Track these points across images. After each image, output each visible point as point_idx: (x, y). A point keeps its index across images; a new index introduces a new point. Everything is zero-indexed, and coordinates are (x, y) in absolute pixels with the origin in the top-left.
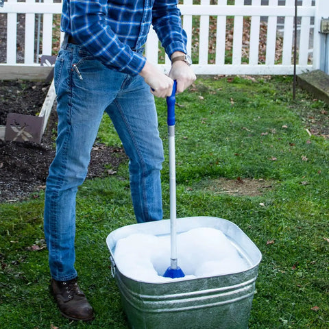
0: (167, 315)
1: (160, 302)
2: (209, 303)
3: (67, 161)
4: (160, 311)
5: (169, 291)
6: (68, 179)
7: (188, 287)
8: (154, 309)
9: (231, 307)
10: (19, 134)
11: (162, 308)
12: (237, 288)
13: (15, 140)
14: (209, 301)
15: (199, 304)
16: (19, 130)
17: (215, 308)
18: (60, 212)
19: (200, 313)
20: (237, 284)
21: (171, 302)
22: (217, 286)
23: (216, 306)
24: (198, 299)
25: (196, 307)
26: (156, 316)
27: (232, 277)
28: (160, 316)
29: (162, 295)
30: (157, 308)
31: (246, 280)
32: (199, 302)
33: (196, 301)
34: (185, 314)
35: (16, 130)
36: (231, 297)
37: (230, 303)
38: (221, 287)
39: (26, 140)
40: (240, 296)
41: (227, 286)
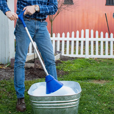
0: (42, 110)
1: (39, 104)
2: (58, 107)
3: (18, 56)
4: (39, 108)
5: (41, 100)
6: (19, 63)
7: (48, 99)
8: (37, 107)
9: (67, 109)
10: (38, 66)
11: (40, 107)
12: (69, 102)
13: (37, 68)
14: (58, 106)
15: (53, 107)
16: (38, 65)
17: (60, 109)
18: (17, 74)
19: (54, 110)
20: (68, 100)
21: (43, 105)
22: (60, 100)
23: (60, 108)
24: (53, 104)
25: (52, 108)
26: (38, 109)
27: (66, 97)
28: (39, 110)
29: (39, 101)
30: (38, 107)
31: (72, 99)
32: (54, 106)
33: (52, 105)
34: (49, 110)
35: (37, 65)
36: (67, 105)
37: (66, 108)
38: (62, 101)
39: (40, 68)
40: (71, 105)
41: (64, 100)
